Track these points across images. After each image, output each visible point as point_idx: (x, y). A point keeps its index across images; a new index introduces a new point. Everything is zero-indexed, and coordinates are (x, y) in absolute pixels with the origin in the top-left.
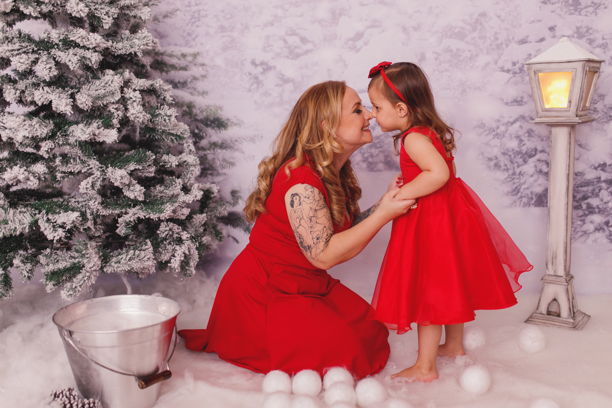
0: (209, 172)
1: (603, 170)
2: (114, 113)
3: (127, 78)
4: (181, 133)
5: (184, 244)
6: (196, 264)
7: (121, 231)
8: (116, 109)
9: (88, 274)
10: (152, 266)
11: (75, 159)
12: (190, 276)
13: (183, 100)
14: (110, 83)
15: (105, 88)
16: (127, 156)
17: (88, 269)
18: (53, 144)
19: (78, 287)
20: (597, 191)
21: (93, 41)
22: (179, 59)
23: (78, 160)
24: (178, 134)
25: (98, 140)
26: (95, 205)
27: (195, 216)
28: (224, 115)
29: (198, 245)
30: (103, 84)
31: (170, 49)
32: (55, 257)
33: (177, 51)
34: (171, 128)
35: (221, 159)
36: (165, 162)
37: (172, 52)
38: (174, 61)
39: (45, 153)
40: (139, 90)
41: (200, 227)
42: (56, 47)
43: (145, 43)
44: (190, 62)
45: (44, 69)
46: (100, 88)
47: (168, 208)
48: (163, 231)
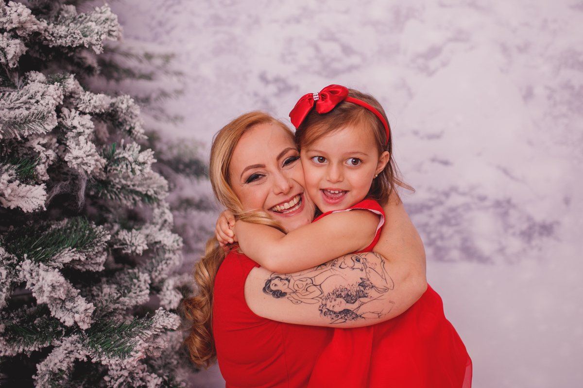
2: (39, 153)
3: (70, 89)
4: (156, 193)
8: (44, 145)
14: (38, 97)
15: (27, 106)
16: (54, 231)
22: (141, 61)
24: (149, 193)
25: (6, 205)
30: (24, 98)
31: (127, 44)
33: (139, 47)
36: (123, 244)
37: (130, 48)
38: (131, 63)
40: (90, 114)
43: (107, 30)
44: (159, 68)
46: (18, 105)
47: (138, 348)
48: (116, 377)
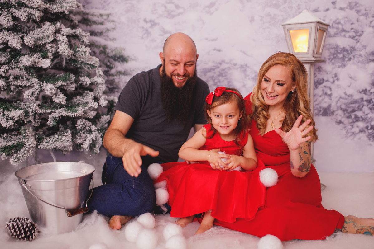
0: (116, 90)
1: (365, 93)
2: (49, 49)
3: (58, 27)
4: (94, 63)
5: (93, 133)
6: (100, 146)
7: (50, 123)
8: (51, 47)
9: (27, 149)
10: (70, 146)
11: (22, 77)
12: (96, 154)
13: (100, 44)
14: (47, 30)
15: (44, 33)
16: (58, 77)
17: (28, 146)
18: (8, 67)
19: (21, 157)
20: (361, 107)
21: (36, 3)
22: (98, 18)
23: (25, 78)
24: (92, 64)
25: (38, 66)
26: (33, 106)
27: (102, 117)
28: (126, 54)
29: (102, 134)
30: (42, 31)
31: (92, 11)
32: (10, 139)
33: (97, 12)
34: (87, 60)
35: (124, 82)
36: (83, 82)
37: (94, 13)
38: (95, 19)
39: (3, 72)
40: (66, 35)
41: (105, 124)
42: (13, 7)
43: (71, 6)
44: (105, 19)
45: (4, 20)
46: (40, 33)
47: (80, 110)
48: (79, 125)
